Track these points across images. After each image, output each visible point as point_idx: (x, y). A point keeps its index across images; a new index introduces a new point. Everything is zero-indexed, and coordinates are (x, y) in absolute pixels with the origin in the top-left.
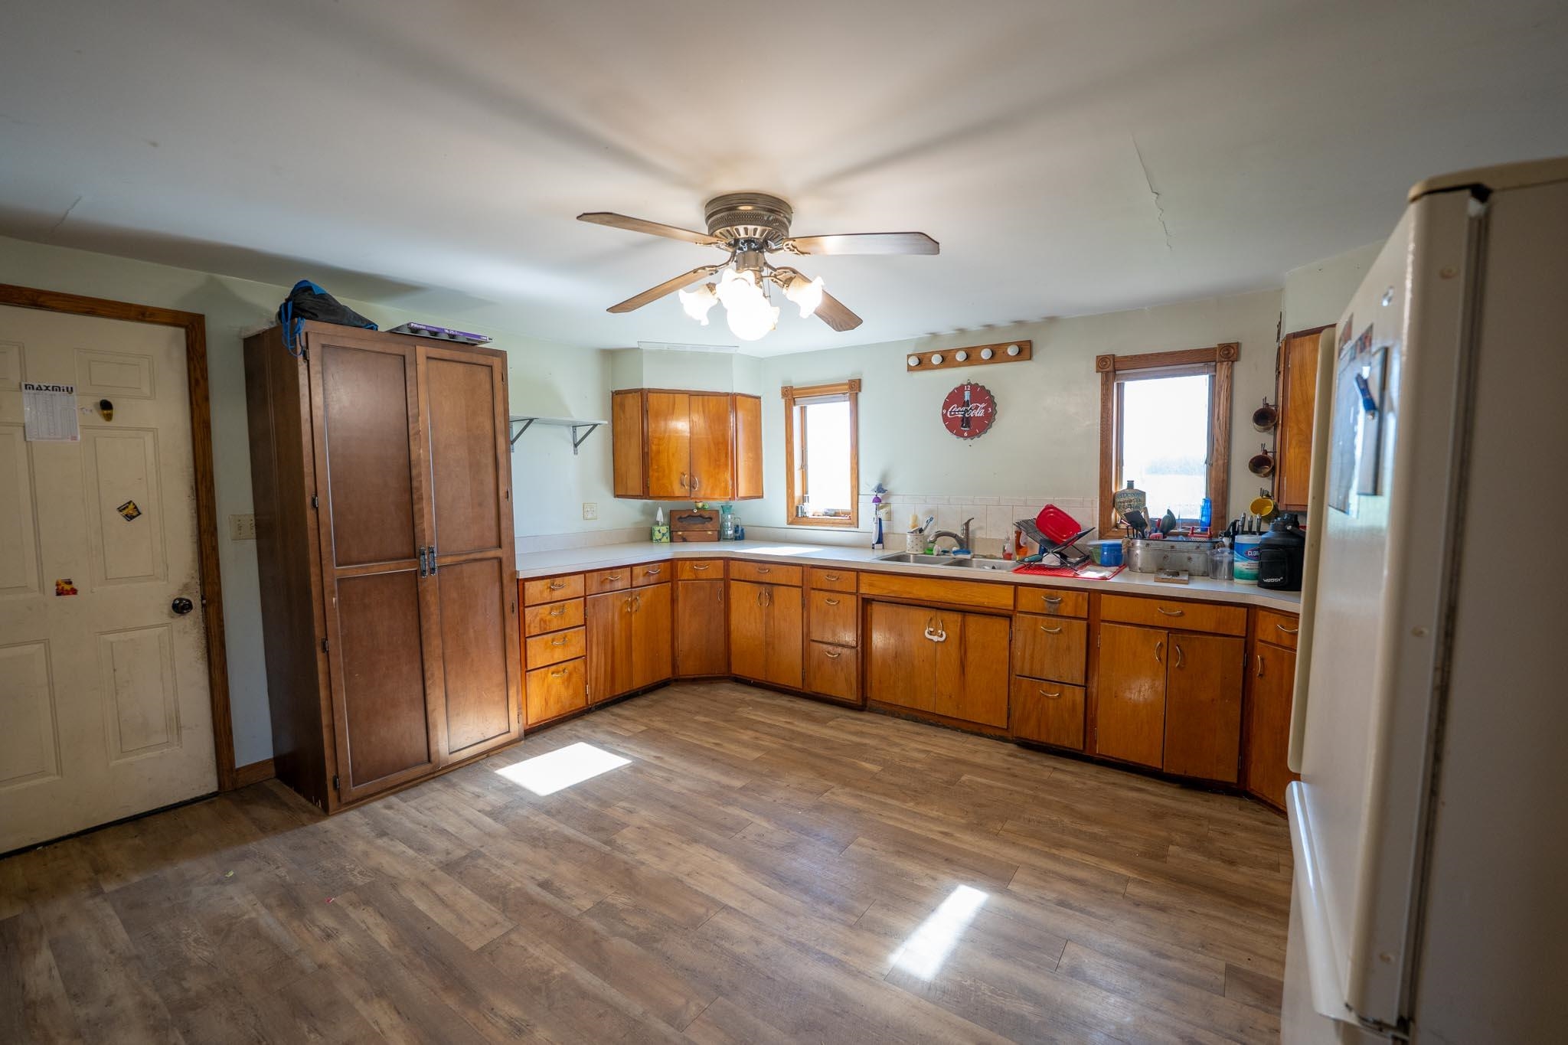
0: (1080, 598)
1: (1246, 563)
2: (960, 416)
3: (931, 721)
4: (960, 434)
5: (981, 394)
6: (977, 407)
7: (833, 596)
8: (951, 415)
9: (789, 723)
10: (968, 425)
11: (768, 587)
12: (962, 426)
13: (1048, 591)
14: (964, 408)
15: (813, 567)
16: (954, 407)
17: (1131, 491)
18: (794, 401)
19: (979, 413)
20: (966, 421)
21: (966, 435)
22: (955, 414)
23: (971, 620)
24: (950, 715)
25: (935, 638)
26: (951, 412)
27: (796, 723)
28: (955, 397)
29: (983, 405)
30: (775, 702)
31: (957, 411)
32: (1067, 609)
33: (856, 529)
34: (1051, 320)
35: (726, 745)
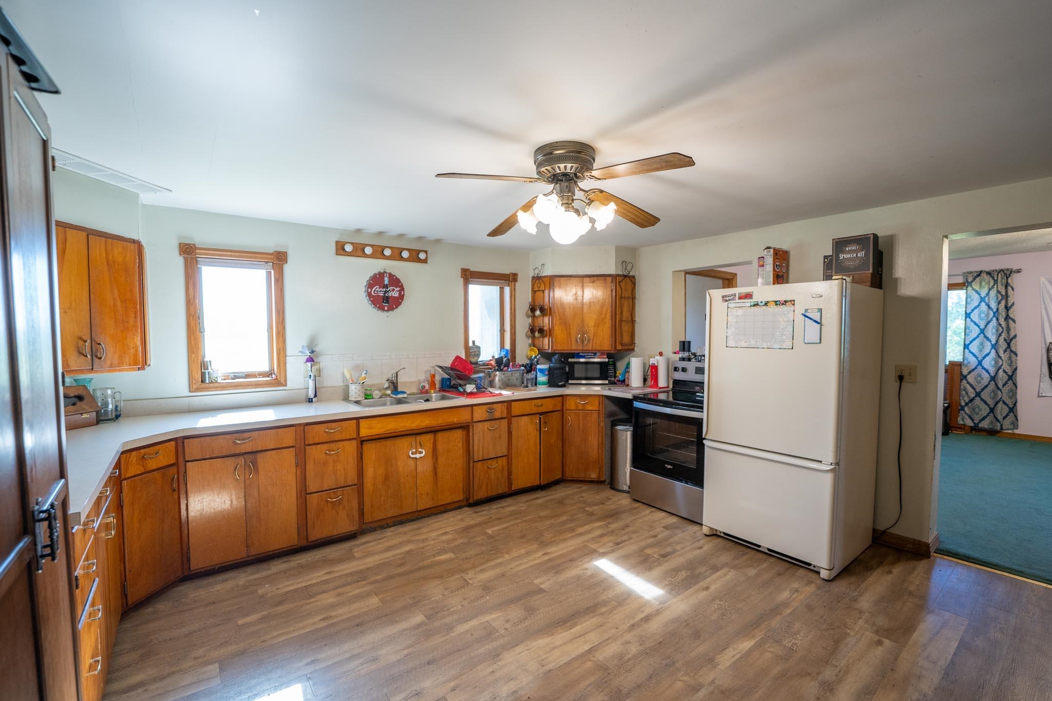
0: (503, 407)
1: (545, 377)
2: (381, 295)
3: (413, 518)
4: (381, 308)
5: (395, 281)
6: (393, 290)
7: (332, 446)
8: (374, 293)
9: (330, 573)
10: (387, 302)
11: (250, 456)
12: (383, 302)
13: (489, 406)
14: (384, 290)
15: (308, 424)
16: (377, 288)
17: (474, 346)
18: (197, 261)
19: (395, 294)
20: (386, 299)
21: (386, 308)
22: (378, 293)
23: (440, 436)
24: (428, 507)
25: (418, 456)
26: (374, 291)
27: (335, 569)
28: (377, 280)
29: (398, 289)
30: (270, 572)
31: (378, 291)
32: (498, 415)
33: (284, 388)
34: (438, 241)
35: (333, 614)
